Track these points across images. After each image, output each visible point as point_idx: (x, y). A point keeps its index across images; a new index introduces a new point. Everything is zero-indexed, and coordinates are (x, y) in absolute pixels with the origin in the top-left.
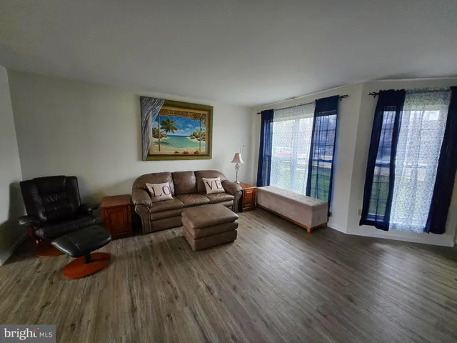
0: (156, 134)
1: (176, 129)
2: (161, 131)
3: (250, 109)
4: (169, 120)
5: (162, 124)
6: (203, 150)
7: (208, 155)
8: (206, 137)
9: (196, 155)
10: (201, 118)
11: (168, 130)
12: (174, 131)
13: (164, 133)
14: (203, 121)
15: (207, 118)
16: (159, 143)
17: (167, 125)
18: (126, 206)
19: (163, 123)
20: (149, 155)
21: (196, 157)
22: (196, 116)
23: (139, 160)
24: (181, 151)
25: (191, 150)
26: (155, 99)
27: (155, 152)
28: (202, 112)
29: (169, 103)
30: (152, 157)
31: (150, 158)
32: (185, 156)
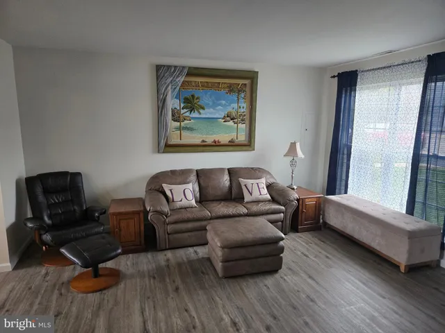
0: (176, 117)
1: (203, 108)
2: (183, 111)
3: (320, 70)
4: (193, 96)
5: (184, 103)
6: (242, 138)
7: (249, 145)
8: (247, 118)
9: (233, 146)
10: (239, 91)
11: (192, 110)
12: (201, 111)
13: (188, 114)
14: (242, 95)
15: (248, 89)
16: (180, 129)
17: (191, 103)
18: (138, 213)
19: (187, 100)
20: (167, 146)
21: (231, 148)
22: (231, 89)
23: (154, 152)
24: (210, 139)
25: (224, 138)
26: (176, 67)
27: (175, 140)
28: (241, 82)
29: (194, 72)
30: (170, 148)
31: (168, 149)
32: (216, 146)
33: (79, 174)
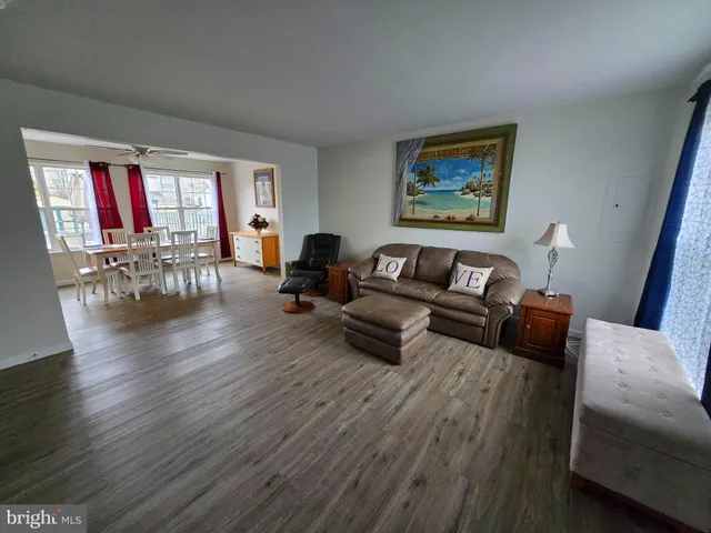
0: (411, 191)
1: (438, 180)
2: (417, 185)
4: (428, 168)
5: (419, 176)
6: (486, 214)
7: (496, 223)
8: (494, 189)
9: (471, 224)
10: (485, 154)
11: (426, 182)
12: (436, 183)
13: (422, 187)
14: (489, 159)
15: (498, 151)
16: (413, 203)
17: (425, 176)
19: (421, 174)
20: (401, 219)
21: (470, 227)
22: (473, 153)
23: (390, 225)
24: (443, 215)
25: (461, 214)
26: (413, 140)
27: (408, 215)
28: (488, 143)
29: (431, 142)
30: (403, 221)
31: (402, 223)
32: (451, 223)
33: (339, 237)
